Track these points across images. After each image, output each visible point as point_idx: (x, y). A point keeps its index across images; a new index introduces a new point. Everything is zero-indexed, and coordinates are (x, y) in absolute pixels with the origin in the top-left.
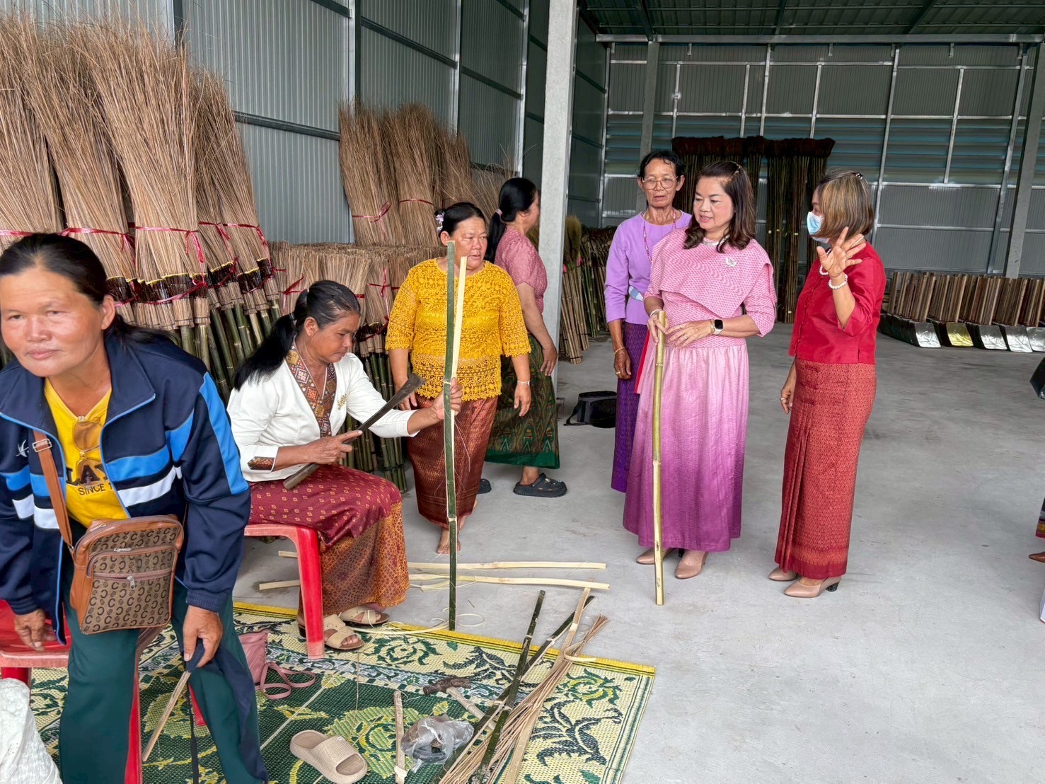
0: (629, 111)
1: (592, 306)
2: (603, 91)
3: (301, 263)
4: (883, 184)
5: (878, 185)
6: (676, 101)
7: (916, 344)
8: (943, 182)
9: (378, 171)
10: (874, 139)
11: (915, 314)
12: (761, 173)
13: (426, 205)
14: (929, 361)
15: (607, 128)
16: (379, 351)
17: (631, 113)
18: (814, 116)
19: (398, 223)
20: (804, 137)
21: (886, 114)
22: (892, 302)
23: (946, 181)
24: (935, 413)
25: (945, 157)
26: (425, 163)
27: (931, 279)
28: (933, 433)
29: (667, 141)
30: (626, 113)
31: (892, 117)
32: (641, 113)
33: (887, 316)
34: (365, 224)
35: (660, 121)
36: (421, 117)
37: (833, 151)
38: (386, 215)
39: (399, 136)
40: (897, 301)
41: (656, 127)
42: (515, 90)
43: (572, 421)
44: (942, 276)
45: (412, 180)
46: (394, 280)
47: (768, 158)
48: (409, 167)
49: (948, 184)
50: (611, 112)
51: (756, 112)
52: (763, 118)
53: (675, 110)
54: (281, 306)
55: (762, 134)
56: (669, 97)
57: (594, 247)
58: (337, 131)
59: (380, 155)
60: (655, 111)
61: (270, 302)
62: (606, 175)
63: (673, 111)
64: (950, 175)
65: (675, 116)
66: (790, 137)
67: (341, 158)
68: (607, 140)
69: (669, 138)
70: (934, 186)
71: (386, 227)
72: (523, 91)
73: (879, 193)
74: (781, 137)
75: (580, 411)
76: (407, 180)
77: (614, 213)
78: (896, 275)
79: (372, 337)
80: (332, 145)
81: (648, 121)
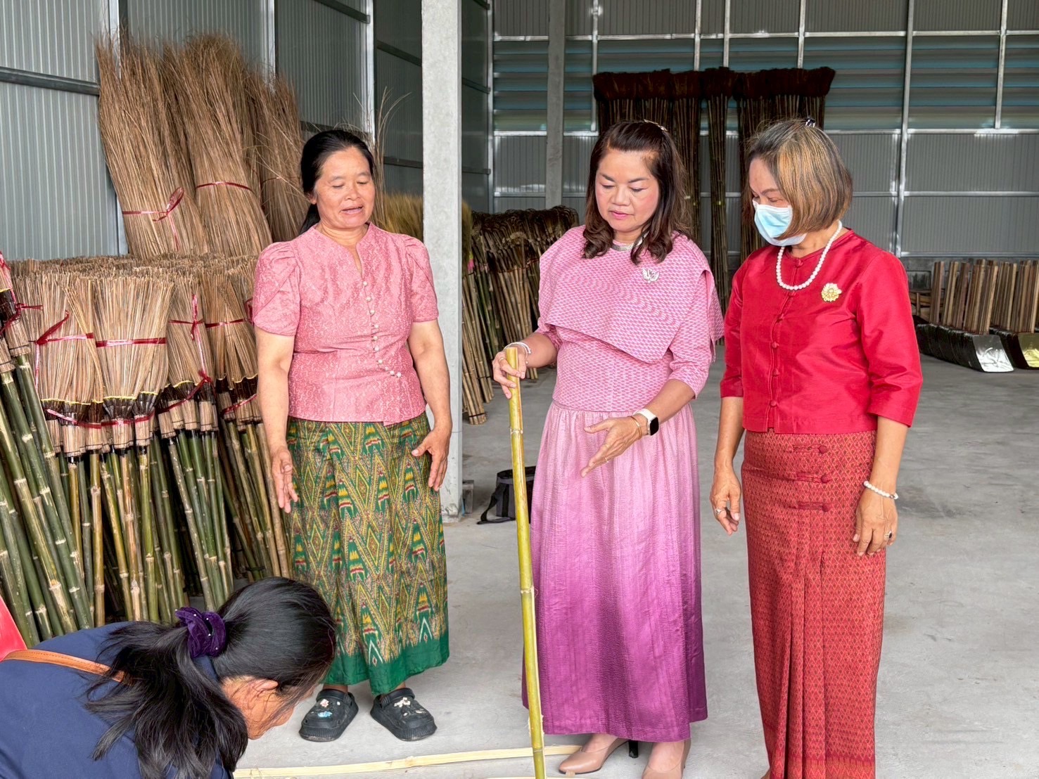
0: (526, 35)
1: (493, 333)
2: (486, 7)
3: (62, 293)
4: (908, 132)
5: (901, 133)
6: (596, 19)
7: (977, 367)
8: (994, 127)
9: (162, 142)
10: (891, 67)
11: (972, 322)
12: (729, 123)
13: (240, 191)
14: (1000, 393)
15: (494, 62)
16: (191, 426)
17: (529, 38)
18: (802, 34)
19: (196, 220)
20: (789, 66)
21: (906, 29)
22: (934, 307)
23: (998, 124)
24: (1025, 472)
25: (994, 90)
26: (235, 125)
27: (992, 270)
28: (1029, 503)
29: (587, 78)
30: (522, 38)
31: (915, 33)
32: (546, 38)
33: (930, 327)
34: (144, 223)
35: (575, 50)
36: (222, 54)
37: (832, 86)
38: (177, 209)
39: (191, 86)
40: (942, 305)
41: (569, 59)
42: (357, 8)
43: (490, 517)
44: (1006, 264)
45: (215, 153)
46: (209, 310)
47: (737, 99)
48: (208, 131)
49: (1001, 129)
50: (498, 38)
51: (717, 32)
52: (727, 40)
53: (596, 32)
54: (32, 364)
55: (726, 64)
56: (585, 12)
57: (491, 243)
58: (94, 80)
59: (163, 115)
60: (566, 35)
61: (16, 360)
62: (496, 133)
63: (592, 34)
64: (1002, 117)
65: (595, 41)
66: (768, 67)
67: (101, 124)
68: (494, 79)
69: (589, 75)
70: (981, 132)
71: (178, 227)
72: (369, 10)
73: (904, 145)
74: (755, 68)
75: (501, 499)
76: (208, 154)
77: (511, 190)
78: (938, 265)
79: (179, 404)
80: (88, 102)
81: (557, 51)
